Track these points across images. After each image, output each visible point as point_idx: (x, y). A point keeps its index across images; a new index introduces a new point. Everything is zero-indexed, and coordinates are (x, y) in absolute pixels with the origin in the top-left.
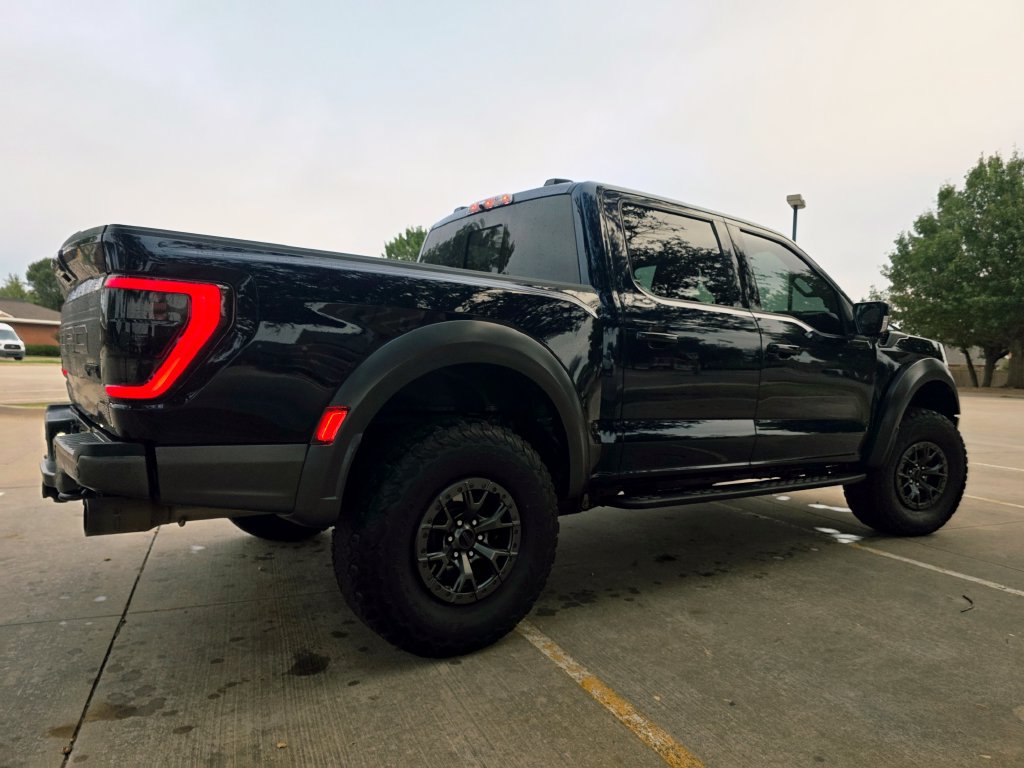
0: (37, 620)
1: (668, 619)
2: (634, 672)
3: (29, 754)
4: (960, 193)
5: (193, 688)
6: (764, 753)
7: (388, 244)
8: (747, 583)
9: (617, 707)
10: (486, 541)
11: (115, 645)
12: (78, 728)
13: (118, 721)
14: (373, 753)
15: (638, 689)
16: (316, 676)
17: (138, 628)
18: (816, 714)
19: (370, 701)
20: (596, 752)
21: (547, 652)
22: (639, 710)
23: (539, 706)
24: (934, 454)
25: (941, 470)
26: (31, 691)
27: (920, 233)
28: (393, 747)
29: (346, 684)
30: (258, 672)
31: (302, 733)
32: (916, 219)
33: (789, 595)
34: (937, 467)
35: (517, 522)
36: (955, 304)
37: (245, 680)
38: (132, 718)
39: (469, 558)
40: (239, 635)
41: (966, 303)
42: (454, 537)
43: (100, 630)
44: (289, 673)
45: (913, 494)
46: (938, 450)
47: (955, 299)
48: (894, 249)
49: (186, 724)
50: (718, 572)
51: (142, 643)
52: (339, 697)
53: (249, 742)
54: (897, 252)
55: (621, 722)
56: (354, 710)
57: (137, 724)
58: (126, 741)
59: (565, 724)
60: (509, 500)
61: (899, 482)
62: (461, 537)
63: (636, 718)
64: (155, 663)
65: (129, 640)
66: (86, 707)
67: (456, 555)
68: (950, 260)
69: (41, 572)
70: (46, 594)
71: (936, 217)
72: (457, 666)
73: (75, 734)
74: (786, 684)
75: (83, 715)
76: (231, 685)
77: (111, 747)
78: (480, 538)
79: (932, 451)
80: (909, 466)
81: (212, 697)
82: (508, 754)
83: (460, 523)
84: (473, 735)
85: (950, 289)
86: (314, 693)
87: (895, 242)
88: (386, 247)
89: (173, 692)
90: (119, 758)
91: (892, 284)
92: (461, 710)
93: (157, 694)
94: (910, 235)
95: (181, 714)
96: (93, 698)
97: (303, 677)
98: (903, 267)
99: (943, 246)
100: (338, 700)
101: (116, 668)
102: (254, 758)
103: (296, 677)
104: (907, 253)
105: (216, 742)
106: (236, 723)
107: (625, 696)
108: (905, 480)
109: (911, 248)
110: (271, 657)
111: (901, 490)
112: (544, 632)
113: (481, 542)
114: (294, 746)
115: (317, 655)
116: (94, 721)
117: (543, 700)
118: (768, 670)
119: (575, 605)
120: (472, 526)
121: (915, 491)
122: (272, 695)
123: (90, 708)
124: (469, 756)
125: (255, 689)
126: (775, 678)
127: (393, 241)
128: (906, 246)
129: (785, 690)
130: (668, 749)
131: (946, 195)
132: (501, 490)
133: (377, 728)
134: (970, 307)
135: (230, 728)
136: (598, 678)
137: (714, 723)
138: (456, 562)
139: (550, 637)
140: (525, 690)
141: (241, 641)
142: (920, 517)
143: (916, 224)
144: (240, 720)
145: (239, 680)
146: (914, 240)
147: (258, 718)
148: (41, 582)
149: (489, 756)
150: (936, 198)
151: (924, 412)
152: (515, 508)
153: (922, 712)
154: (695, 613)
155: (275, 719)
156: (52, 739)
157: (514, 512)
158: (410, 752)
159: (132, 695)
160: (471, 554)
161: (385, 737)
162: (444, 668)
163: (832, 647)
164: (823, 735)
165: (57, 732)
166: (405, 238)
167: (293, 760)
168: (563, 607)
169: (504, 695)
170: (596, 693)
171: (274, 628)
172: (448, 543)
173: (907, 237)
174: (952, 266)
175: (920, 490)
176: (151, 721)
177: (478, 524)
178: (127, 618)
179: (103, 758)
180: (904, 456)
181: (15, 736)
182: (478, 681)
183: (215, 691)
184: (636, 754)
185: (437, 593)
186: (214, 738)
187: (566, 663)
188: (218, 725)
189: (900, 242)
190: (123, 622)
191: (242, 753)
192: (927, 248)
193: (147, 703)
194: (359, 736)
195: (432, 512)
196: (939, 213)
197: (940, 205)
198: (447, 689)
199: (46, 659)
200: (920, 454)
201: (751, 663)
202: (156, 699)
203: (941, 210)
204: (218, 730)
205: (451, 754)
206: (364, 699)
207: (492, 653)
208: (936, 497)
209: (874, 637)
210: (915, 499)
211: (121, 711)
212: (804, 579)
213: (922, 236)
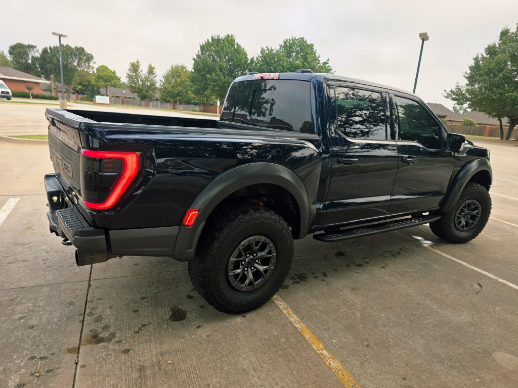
0: (50, 283)
1: (341, 293)
2: (324, 325)
3: (60, 363)
4: (513, 33)
5: (127, 327)
6: (380, 374)
7: (201, 45)
8: (378, 271)
9: (317, 346)
10: (259, 262)
11: (89, 300)
12: (79, 349)
13: (96, 345)
14: (210, 368)
15: (326, 335)
16: (182, 322)
17: (97, 289)
18: (405, 353)
19: (207, 338)
20: (307, 371)
21: (285, 312)
22: (326, 347)
23: (282, 344)
24: (476, 205)
25: (478, 213)
26: (55, 327)
27: (487, 55)
28: (219, 365)
29: (195, 327)
30: (155, 318)
31: (178, 355)
32: (487, 47)
33: (397, 280)
34: (476, 211)
35: (275, 254)
36: (499, 96)
37: (150, 323)
38: (102, 344)
39: (251, 270)
40: (144, 296)
41: (505, 96)
42: (245, 262)
43: (80, 290)
44: (169, 319)
45: (462, 225)
46: (478, 203)
47: (500, 93)
48: (472, 63)
49: (127, 348)
50: (364, 264)
51: (101, 299)
52: (193, 335)
53: (155, 360)
54: (473, 65)
55: (318, 354)
56: (200, 343)
57: (104, 347)
58: (102, 357)
59: (294, 355)
60: (271, 245)
61: (456, 218)
62: (248, 261)
63: (325, 352)
64: (108, 312)
65: (94, 297)
66: (81, 336)
67: (246, 269)
68: (500, 71)
69: (47, 252)
70: (51, 267)
71: (497, 46)
72: (245, 319)
73: (78, 353)
74: (392, 334)
75: (80, 341)
76: (144, 326)
77: (95, 360)
78: (257, 261)
79: (475, 204)
80: (462, 211)
81: (136, 332)
82: (269, 371)
83: (248, 255)
84: (254, 359)
85: (498, 87)
86: (181, 332)
87: (473, 59)
88: (201, 46)
89: (119, 329)
90: (99, 366)
91: (468, 82)
92: (247, 345)
93: (112, 330)
94: (482, 55)
95: (123, 342)
96: (83, 331)
97: (176, 322)
98: (475, 73)
99: (498, 63)
100: (193, 336)
101: (91, 314)
102: (159, 368)
103: (173, 322)
104: (479, 65)
105: (141, 358)
106: (148, 348)
107: (320, 339)
108: (459, 218)
109: (481, 62)
110: (160, 309)
111: (457, 222)
112: (284, 299)
113: (257, 263)
114: (175, 363)
115: (181, 309)
116: (86, 345)
117: (283, 340)
118: (385, 326)
119: (298, 283)
120: (254, 256)
121: (463, 222)
122: (163, 333)
123: (83, 337)
124: (252, 372)
125: (155, 328)
126: (388, 331)
127: (204, 43)
128: (478, 62)
129: (392, 338)
130: (338, 370)
131: (504, 34)
132: (268, 241)
133: (211, 354)
134: (507, 98)
135: (146, 351)
136: (308, 328)
137: (359, 356)
138: (246, 272)
139: (286, 302)
140: (276, 334)
141: (145, 300)
142: (464, 234)
143: (486, 49)
144: (150, 346)
145: (147, 323)
146: (484, 58)
147: (158, 346)
148: (48, 259)
149: (261, 372)
150: (499, 35)
151: (474, 185)
152: (274, 248)
153: (452, 354)
154: (353, 289)
155: (166, 347)
156: (68, 354)
157: (273, 250)
158: (226, 368)
159: (100, 330)
160: (252, 268)
161: (215, 359)
162: (238, 320)
163: (414, 313)
164: (407, 365)
165: (70, 351)
166: (211, 42)
167: (175, 370)
168: (292, 284)
169: (267, 337)
170: (307, 337)
171: (159, 292)
172: (243, 265)
173: (480, 56)
174: (501, 75)
175: (465, 222)
176: (111, 346)
177: (257, 255)
178: (91, 283)
179: (93, 366)
180: (461, 207)
181: (52, 353)
182: (254, 328)
183: (137, 329)
184: (324, 373)
185: (237, 288)
186: (140, 356)
187: (294, 318)
188: (141, 349)
189: (476, 59)
190: (90, 285)
191: (153, 366)
192: (490, 64)
193: (108, 335)
194: (203, 358)
195: (236, 253)
196: (499, 44)
197: (501, 39)
198: (241, 332)
199: (58, 307)
200: (469, 205)
201: (377, 322)
202: (111, 333)
203: (501, 42)
204: (141, 352)
205: (244, 370)
206: (204, 336)
207: (260, 311)
208: (473, 226)
209: (434, 307)
210: (463, 227)
211: (96, 339)
212: (406, 269)
213: (488, 56)
